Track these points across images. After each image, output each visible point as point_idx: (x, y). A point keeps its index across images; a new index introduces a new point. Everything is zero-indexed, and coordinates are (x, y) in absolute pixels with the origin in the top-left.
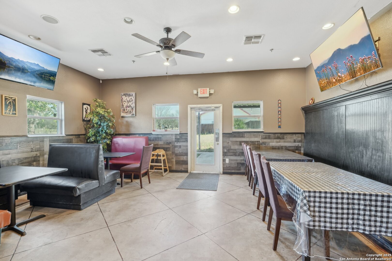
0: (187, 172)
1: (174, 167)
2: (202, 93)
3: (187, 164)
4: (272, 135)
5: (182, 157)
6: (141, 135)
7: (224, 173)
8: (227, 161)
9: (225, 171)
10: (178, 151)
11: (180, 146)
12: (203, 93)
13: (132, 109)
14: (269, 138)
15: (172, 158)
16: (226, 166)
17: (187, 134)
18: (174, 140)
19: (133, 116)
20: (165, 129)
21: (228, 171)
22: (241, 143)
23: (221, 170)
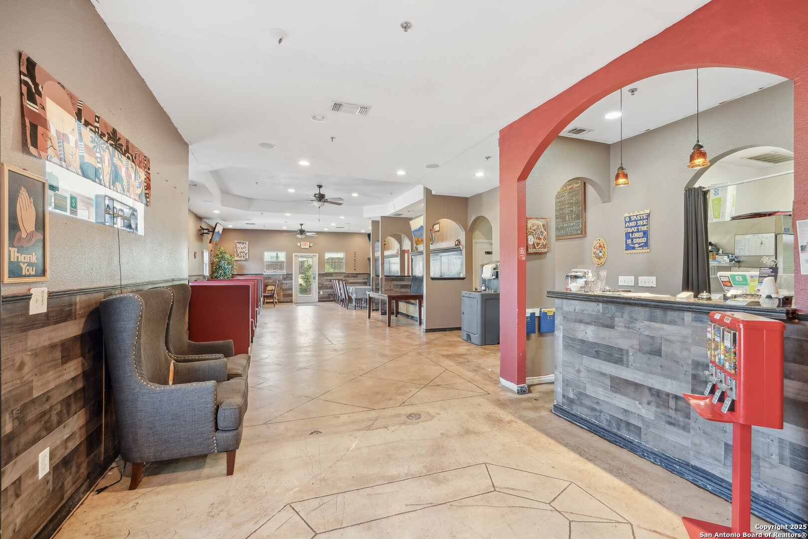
0: (291, 302)
1: (282, 299)
3: (292, 296)
4: (350, 275)
5: (288, 291)
6: (255, 275)
7: (319, 301)
8: (321, 293)
10: (284, 287)
11: (287, 284)
12: (305, 246)
14: (348, 277)
15: (280, 293)
16: (320, 297)
17: (292, 274)
18: (282, 279)
19: (246, 260)
20: (275, 270)
21: (321, 300)
22: (331, 281)
23: (317, 300)
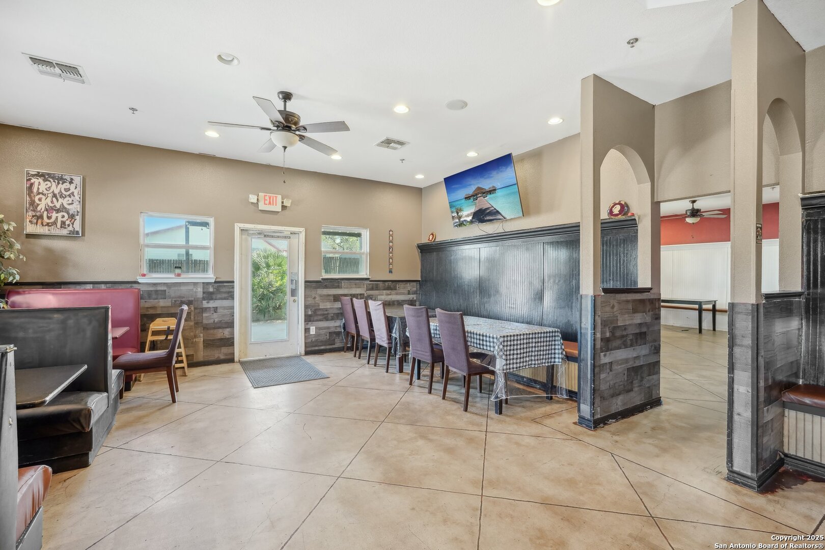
0: (230, 360)
1: (201, 355)
2: (267, 202)
3: (232, 344)
4: (381, 284)
5: (220, 331)
6: (103, 286)
7: (308, 353)
8: (313, 331)
9: (308, 349)
10: (210, 318)
11: (216, 309)
12: (270, 203)
13: (72, 217)
15: (195, 336)
16: (309, 340)
17: (233, 282)
18: (200, 295)
19: (73, 236)
20: (178, 271)
21: (313, 349)
22: (337, 298)
23: (301, 349)
